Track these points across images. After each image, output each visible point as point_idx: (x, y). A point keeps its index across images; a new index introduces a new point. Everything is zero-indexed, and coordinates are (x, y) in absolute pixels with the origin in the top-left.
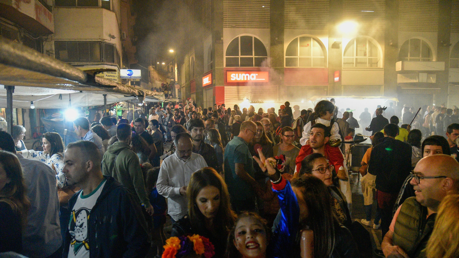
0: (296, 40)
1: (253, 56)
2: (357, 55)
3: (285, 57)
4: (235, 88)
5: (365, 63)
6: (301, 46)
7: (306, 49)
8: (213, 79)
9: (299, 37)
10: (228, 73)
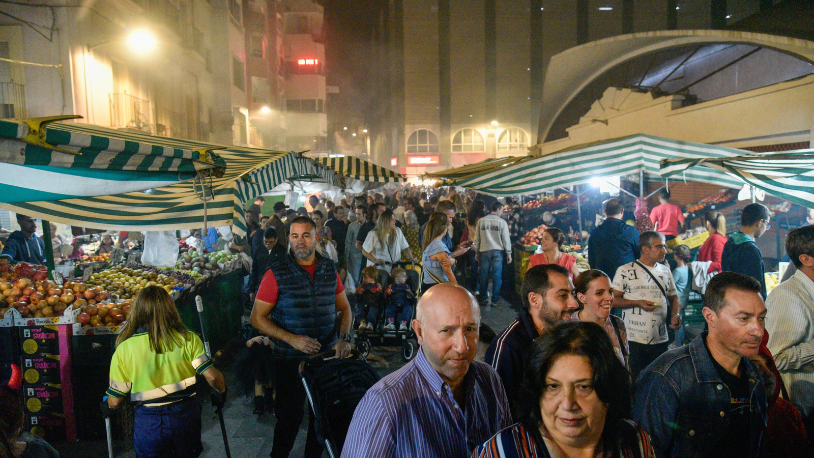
0: (460, 132)
1: (428, 145)
2: (510, 141)
3: (452, 144)
4: (414, 168)
5: (517, 147)
6: (465, 135)
7: (468, 138)
8: (398, 162)
9: (463, 129)
10: (409, 157)
